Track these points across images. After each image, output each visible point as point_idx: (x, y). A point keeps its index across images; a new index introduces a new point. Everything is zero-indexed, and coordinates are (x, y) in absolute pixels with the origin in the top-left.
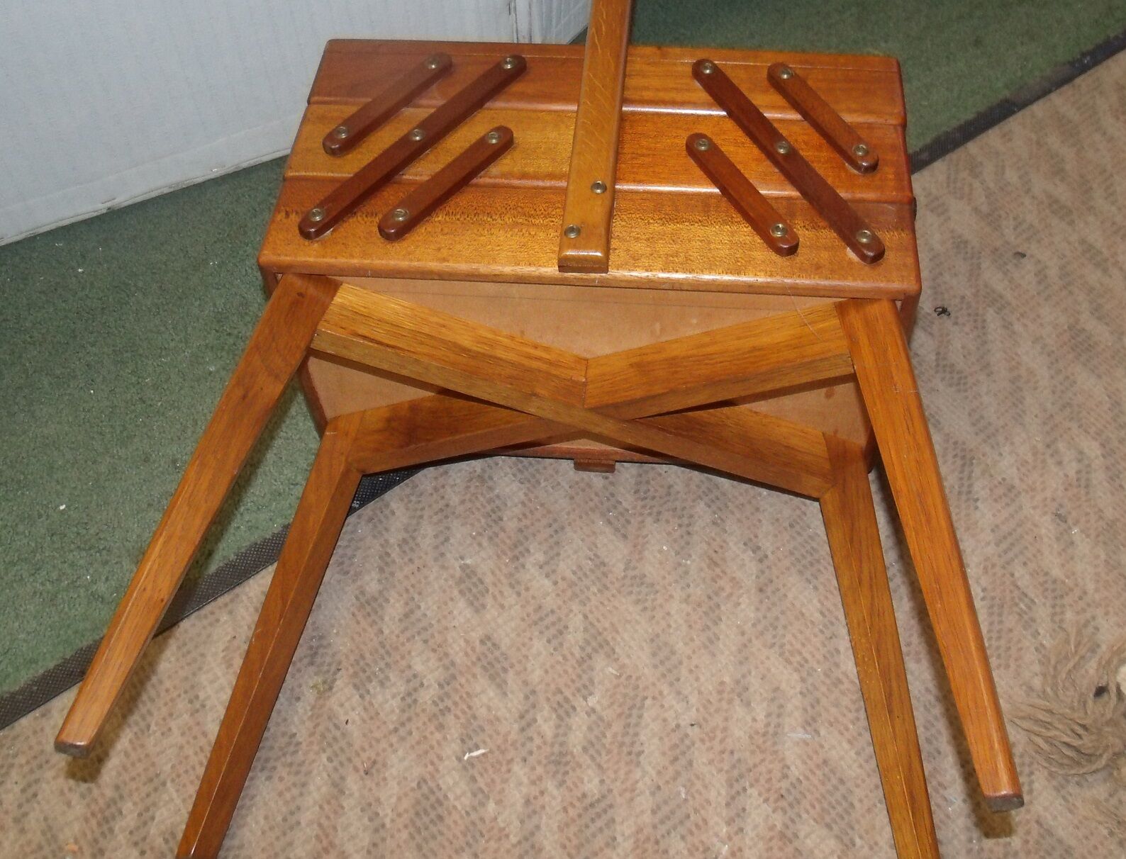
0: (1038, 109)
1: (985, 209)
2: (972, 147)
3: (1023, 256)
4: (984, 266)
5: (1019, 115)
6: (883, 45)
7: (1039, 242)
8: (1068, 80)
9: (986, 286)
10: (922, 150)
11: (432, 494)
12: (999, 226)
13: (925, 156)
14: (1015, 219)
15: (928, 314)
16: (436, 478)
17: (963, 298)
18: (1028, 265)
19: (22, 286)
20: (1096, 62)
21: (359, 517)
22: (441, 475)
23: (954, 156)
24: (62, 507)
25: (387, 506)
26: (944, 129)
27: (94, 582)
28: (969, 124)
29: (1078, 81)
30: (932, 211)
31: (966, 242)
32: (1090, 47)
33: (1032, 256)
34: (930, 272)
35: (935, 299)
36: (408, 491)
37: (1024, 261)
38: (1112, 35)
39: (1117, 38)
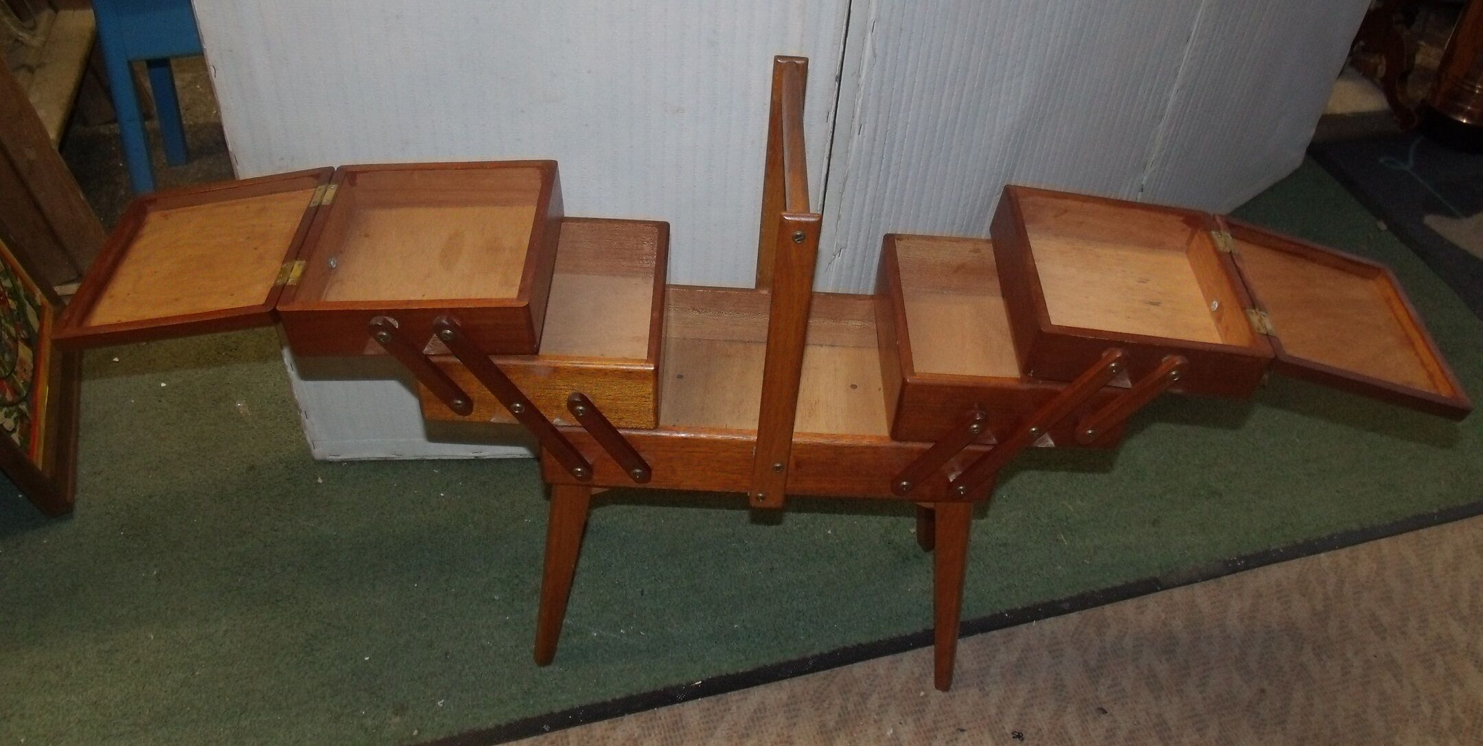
0: (1178, 594)
1: (1093, 663)
2: (1109, 610)
3: (1105, 712)
4: (1069, 710)
5: (1159, 595)
6: (1079, 502)
7: (1123, 705)
8: (1215, 576)
9: (1062, 727)
10: (1066, 600)
11: (598, 740)
12: (1098, 682)
13: (1066, 606)
14: (1113, 680)
15: (1007, 734)
16: (606, 730)
17: (1040, 730)
18: (1105, 721)
19: (402, 493)
20: (1247, 567)
21: (546, 738)
22: (611, 729)
23: (1089, 612)
24: (367, 659)
25: (567, 737)
26: (1092, 588)
27: (364, 717)
28: (1115, 589)
29: (1225, 578)
30: (1050, 652)
31: (1064, 686)
32: (1248, 552)
33: (1111, 715)
34: (1025, 701)
35: (1018, 724)
36: (584, 731)
37: (1103, 716)
38: (1273, 547)
39: (1277, 551)
